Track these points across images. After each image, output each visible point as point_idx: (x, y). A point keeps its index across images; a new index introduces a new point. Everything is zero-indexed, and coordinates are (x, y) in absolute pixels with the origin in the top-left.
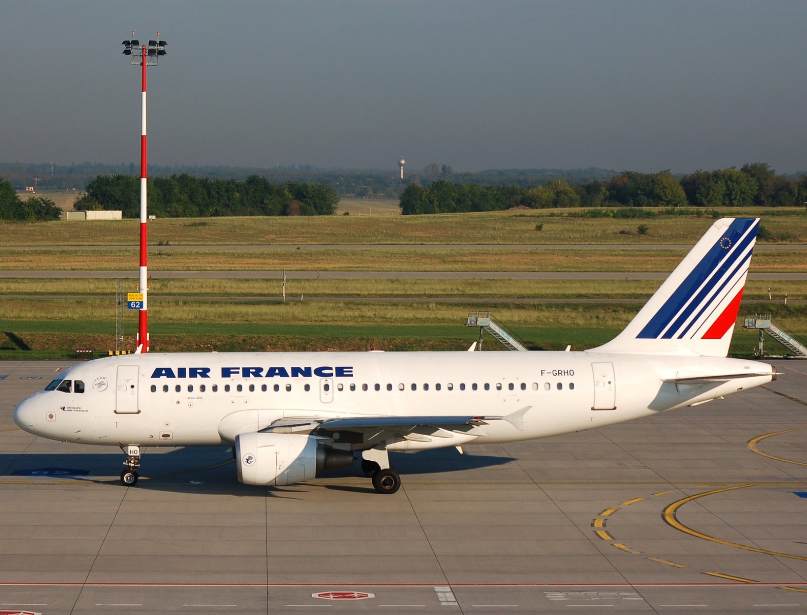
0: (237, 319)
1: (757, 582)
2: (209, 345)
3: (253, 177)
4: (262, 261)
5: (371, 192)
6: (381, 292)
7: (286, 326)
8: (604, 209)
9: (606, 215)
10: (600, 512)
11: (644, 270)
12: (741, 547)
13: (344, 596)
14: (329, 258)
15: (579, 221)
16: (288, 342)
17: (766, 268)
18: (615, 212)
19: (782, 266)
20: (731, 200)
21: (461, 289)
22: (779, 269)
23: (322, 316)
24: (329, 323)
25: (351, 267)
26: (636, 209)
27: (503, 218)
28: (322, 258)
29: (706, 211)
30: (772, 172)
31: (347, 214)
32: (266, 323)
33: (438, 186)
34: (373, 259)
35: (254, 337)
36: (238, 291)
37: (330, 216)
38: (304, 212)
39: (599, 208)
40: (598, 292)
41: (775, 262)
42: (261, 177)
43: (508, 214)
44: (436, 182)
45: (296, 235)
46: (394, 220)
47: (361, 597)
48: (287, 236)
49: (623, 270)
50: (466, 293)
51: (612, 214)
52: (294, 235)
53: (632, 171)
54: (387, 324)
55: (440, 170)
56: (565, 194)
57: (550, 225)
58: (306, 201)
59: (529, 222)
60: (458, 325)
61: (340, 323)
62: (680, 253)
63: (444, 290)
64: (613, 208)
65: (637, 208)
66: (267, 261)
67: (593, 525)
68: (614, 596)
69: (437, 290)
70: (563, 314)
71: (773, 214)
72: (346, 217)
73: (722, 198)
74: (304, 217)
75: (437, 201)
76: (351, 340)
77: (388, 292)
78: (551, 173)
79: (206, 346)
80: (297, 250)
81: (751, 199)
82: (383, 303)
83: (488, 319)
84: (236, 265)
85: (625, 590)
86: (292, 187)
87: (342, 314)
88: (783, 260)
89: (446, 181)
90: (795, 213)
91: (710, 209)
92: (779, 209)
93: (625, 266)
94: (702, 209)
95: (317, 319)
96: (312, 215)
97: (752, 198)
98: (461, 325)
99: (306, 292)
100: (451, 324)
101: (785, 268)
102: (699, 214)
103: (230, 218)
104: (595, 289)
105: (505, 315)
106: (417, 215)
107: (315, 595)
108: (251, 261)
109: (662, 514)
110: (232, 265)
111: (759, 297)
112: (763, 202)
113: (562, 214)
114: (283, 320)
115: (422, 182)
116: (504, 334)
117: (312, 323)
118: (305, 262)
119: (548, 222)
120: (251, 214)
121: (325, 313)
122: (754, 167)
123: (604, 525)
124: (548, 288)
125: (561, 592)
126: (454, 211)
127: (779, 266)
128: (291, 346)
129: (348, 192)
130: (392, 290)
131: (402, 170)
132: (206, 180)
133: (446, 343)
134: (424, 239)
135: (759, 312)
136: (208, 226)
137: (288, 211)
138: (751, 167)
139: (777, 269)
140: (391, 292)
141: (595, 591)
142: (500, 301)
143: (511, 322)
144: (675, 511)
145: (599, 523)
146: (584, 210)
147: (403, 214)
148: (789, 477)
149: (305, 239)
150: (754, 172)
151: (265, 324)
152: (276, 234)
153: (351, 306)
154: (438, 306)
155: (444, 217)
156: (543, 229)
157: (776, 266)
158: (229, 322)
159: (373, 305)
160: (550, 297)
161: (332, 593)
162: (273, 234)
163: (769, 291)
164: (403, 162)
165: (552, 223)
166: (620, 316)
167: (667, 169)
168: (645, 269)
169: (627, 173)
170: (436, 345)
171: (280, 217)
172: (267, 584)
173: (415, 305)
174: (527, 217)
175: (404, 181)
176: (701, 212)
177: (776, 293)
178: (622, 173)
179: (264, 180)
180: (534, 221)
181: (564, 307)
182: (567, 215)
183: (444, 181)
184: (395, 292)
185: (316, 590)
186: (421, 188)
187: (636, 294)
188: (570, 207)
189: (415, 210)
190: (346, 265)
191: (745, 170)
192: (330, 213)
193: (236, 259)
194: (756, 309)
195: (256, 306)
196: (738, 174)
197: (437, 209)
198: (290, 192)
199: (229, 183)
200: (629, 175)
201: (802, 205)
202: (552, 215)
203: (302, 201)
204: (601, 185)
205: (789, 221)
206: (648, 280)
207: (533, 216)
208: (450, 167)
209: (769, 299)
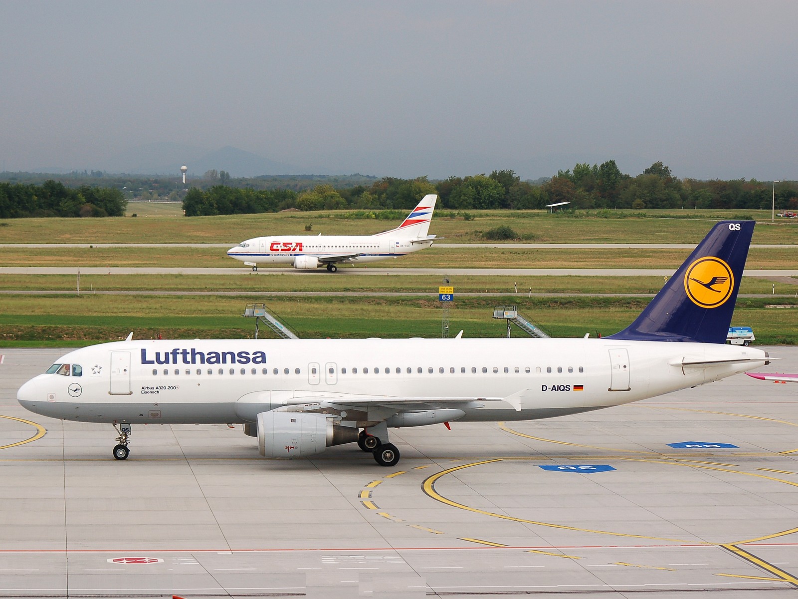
0: (36, 311)
1: (507, 546)
2: (11, 335)
3: (50, 182)
4: (59, 258)
5: (156, 196)
6: (166, 287)
7: (81, 317)
8: (367, 212)
9: (368, 217)
10: (367, 484)
11: (403, 266)
12: (492, 515)
13: (136, 561)
14: (120, 255)
15: (345, 222)
16: (83, 332)
17: (512, 265)
18: (377, 214)
19: (527, 263)
20: (480, 203)
21: (238, 283)
22: (524, 265)
23: (114, 308)
24: (120, 315)
25: (139, 264)
26: (395, 211)
27: (276, 219)
28: (112, 255)
29: (458, 214)
30: (518, 179)
31: (135, 215)
32: (62, 314)
33: (218, 190)
34: (158, 256)
35: (52, 327)
36: (37, 285)
37: (120, 218)
38: (96, 214)
39: (362, 210)
40: (362, 287)
41: (520, 260)
42: (57, 182)
43: (281, 216)
44: (215, 186)
45: (89, 235)
46: (178, 221)
47: (151, 562)
48: (81, 235)
49: (385, 266)
50: (243, 287)
51: (374, 215)
52: (87, 234)
53: (392, 177)
54: (172, 315)
55: (219, 176)
56: (332, 197)
57: (319, 226)
58: (98, 204)
59: (299, 223)
60: (236, 315)
61: (129, 315)
62: (435, 251)
63: (223, 285)
64: (375, 210)
65: (396, 210)
66: (62, 258)
67: (360, 496)
68: (379, 560)
69: (216, 284)
70: (331, 306)
71: (518, 216)
72: (134, 218)
73: (472, 201)
74: (96, 218)
75: (216, 204)
76: (141, 329)
77: (173, 287)
78: (319, 179)
79: (8, 335)
80: (90, 249)
81: (499, 202)
82: (169, 297)
83: (264, 310)
84: (34, 262)
85: (390, 555)
86: (85, 191)
87: (131, 306)
88: (527, 257)
89: (225, 186)
90: (538, 215)
91: (463, 211)
92: (523, 212)
93: (386, 263)
94: (455, 212)
95: (108, 310)
96: (103, 216)
97: (500, 201)
98: (239, 316)
99: (98, 287)
100: (230, 315)
101: (530, 265)
102: (452, 216)
103: (28, 219)
104: (359, 284)
105: (279, 307)
106: (198, 217)
107: (110, 561)
108: (47, 258)
109: (421, 486)
110: (31, 262)
111: (507, 291)
112: (509, 205)
113: (329, 216)
114: (78, 312)
115: (203, 187)
116: (278, 324)
117: (104, 314)
118: (97, 259)
119: (317, 223)
120: (49, 216)
121: (116, 305)
122: (502, 173)
123: (370, 496)
124: (316, 282)
125: (331, 556)
126: (232, 212)
127: (524, 263)
128: (85, 335)
129: (135, 196)
130: (177, 285)
131: (184, 176)
132: (8, 185)
133: (226, 332)
134: (205, 238)
135: (507, 304)
136: (10, 226)
137: (81, 213)
138: (500, 174)
139: (522, 265)
140: (176, 287)
141: (362, 555)
142: (274, 294)
143: (284, 312)
144: (433, 483)
145: (365, 495)
146: (349, 212)
147: (186, 215)
148: (534, 452)
149: (97, 238)
150: (502, 178)
151: (62, 315)
152: (71, 234)
153: (140, 299)
154: (218, 299)
155: (223, 219)
156: (312, 229)
157: (521, 263)
158: (29, 314)
159: (159, 298)
160: (319, 291)
161: (126, 559)
162: (67, 234)
164: (184, 168)
165: (320, 224)
166: (382, 308)
167: (424, 176)
168: (404, 265)
169: (388, 178)
170: (217, 334)
171: (74, 218)
172: (67, 551)
173: (197, 298)
174: (298, 218)
175: (186, 186)
176: (454, 214)
177: (521, 287)
178: (383, 179)
179: (60, 184)
180: (304, 222)
181: (332, 300)
182: (333, 217)
183: (222, 186)
184: (179, 287)
185: (110, 556)
186: (202, 193)
187: (397, 288)
188: (336, 209)
189: (196, 212)
190: (134, 262)
191: (494, 176)
192: (120, 215)
193: (35, 257)
194: (504, 302)
195: (53, 299)
196: (487, 181)
197: (216, 211)
198: (83, 195)
199: (28, 187)
200: (390, 181)
201: (544, 208)
202: (321, 217)
203: (94, 203)
204: (364, 190)
205: (532, 222)
207: (303, 218)
208: (227, 173)
209: (515, 292)
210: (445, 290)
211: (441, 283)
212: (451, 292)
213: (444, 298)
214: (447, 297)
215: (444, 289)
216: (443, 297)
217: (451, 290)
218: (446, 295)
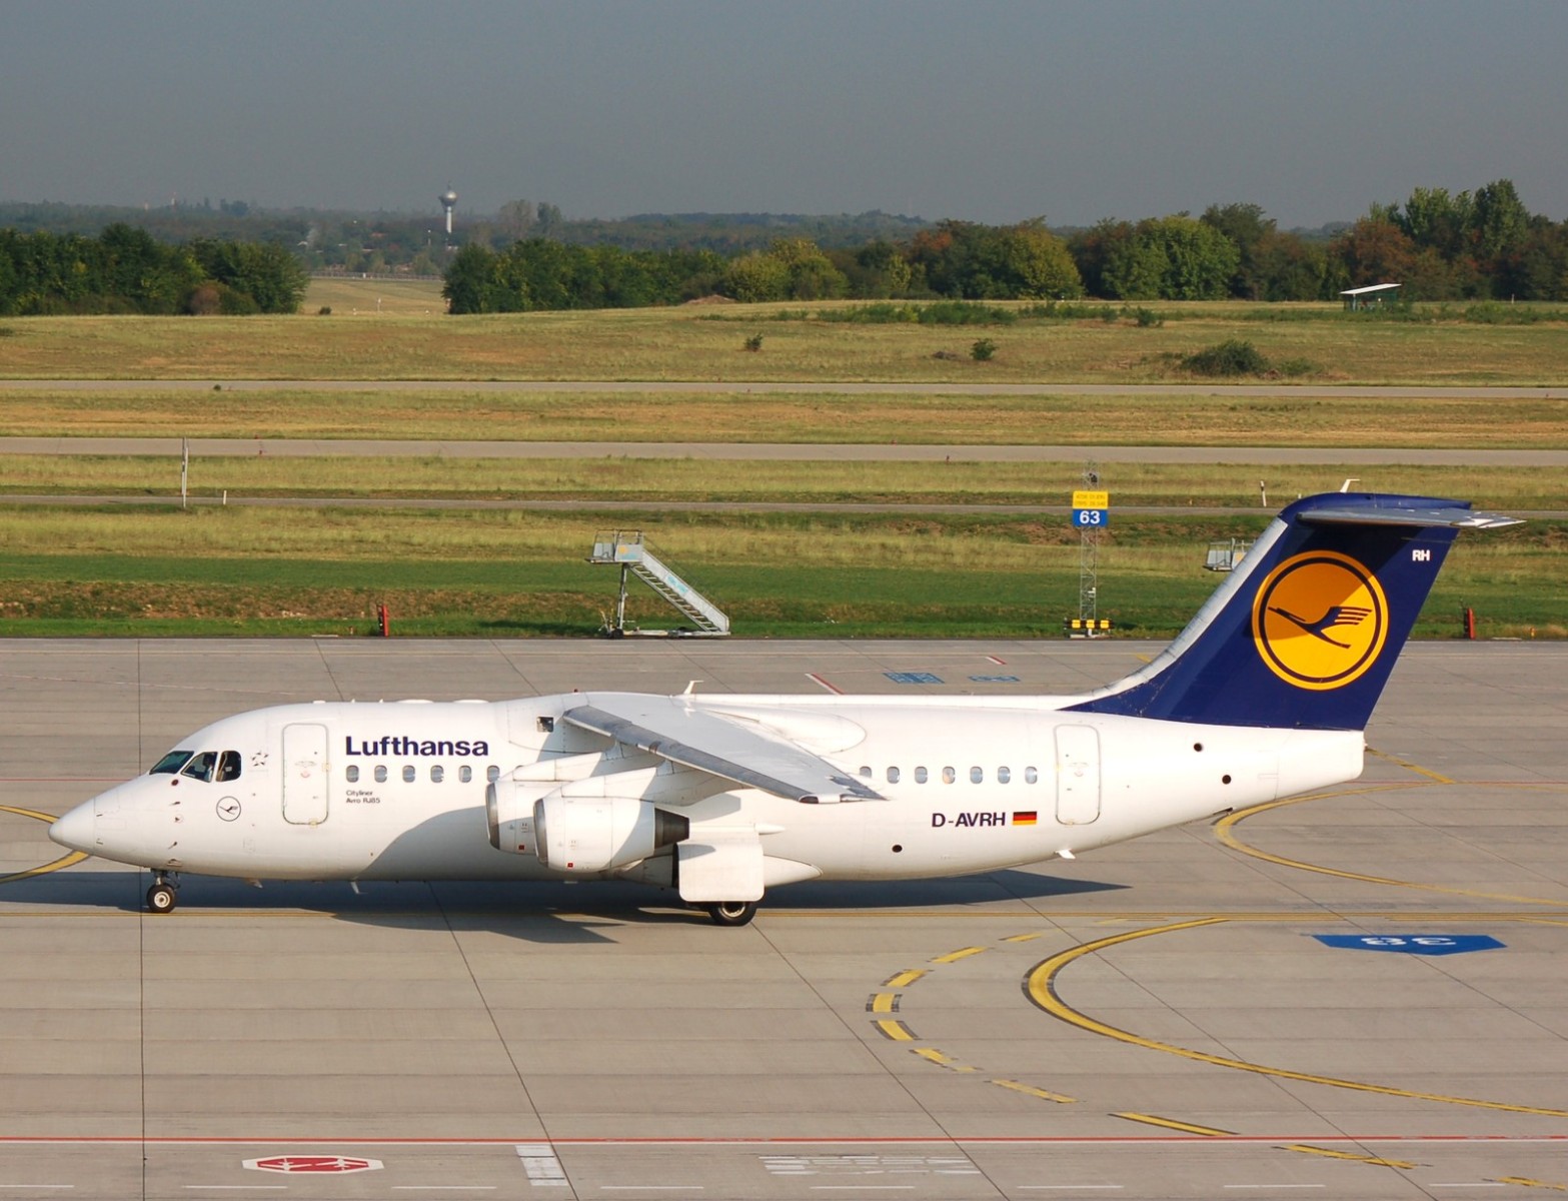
0: (79, 545)
1: (1234, 1136)
2: (16, 604)
3: (118, 227)
4: (136, 415)
5: (379, 262)
6: (400, 487)
7: (187, 561)
8: (898, 305)
9: (901, 318)
10: (888, 977)
11: (987, 440)
12: (1198, 1056)
13: (314, 1164)
14: (287, 409)
15: (843, 330)
16: (193, 597)
17: (1255, 438)
18: (923, 310)
19: (1291, 433)
20: (1179, 285)
21: (579, 480)
22: (1285, 439)
23: (270, 539)
24: (285, 556)
25: (334, 430)
26: (968, 304)
27: (674, 322)
28: (269, 409)
29: (1123, 310)
30: (1271, 224)
31: (325, 311)
32: (144, 553)
33: (531, 250)
34: (383, 412)
35: (117, 586)
36: (82, 483)
37: (289, 317)
38: (229, 307)
39: (886, 302)
40: (882, 489)
41: (1275, 425)
42: (135, 228)
43: (685, 315)
44: (524, 241)
45: (212, 359)
46: (431, 326)
47: (352, 1167)
48: (192, 359)
49: (939, 439)
50: (591, 489)
51: (916, 314)
52: (207, 357)
53: (959, 220)
54: (415, 558)
55: (535, 215)
56: (812, 269)
57: (780, 340)
58: (236, 283)
59: (730, 331)
60: (573, 560)
61: (308, 556)
62: (1066, 403)
63: (542, 483)
64: (918, 302)
65: (971, 302)
66: (146, 416)
67: (869, 1008)
68: (916, 1166)
69: (526, 483)
70: (805, 538)
71: (1271, 317)
72: (324, 318)
73: (1158, 280)
74: (230, 317)
75: (528, 285)
76: (335, 592)
77: (416, 487)
78: (782, 224)
79: (9, 605)
80: (215, 393)
81: (1224, 283)
82: (406, 512)
83: (640, 546)
84: (77, 425)
85: (939, 1153)
86: (202, 250)
87: (314, 534)
88: (1294, 419)
89: (548, 240)
90: (1320, 315)
91: (1133, 305)
92: (1284, 307)
93: (945, 432)
94: (1116, 306)
95: (257, 545)
96: (249, 313)
97: (1226, 281)
98: (579, 560)
99: (233, 486)
100: (558, 559)
101: (1299, 438)
102: (1108, 316)
103: (64, 318)
104: (877, 482)
105: (678, 539)
106: (483, 316)
107: (250, 1164)
108: (110, 415)
109: (1023, 984)
110: (69, 425)
111: (1241, 501)
112: (1250, 289)
113: (804, 314)
114: (183, 548)
115: (495, 242)
116: (673, 582)
117: (247, 554)
118: (232, 419)
119: (774, 333)
120: (112, 310)
121: (276, 532)
122: (1231, 212)
123: (895, 1007)
124: (771, 479)
125: (797, 1156)
126: (566, 305)
127: (1284, 434)
128: (198, 606)
129: (328, 263)
130: (425, 482)
131: (449, 215)
132: (12, 234)
133: (547, 600)
134: (498, 368)
135: (1239, 535)
136: (17, 336)
137: (194, 303)
138: (1225, 212)
139: (1280, 438)
140: (424, 487)
141: (873, 1154)
142: (665, 507)
143: (691, 553)
144: (1052, 976)
145: (882, 1004)
146: (854, 307)
147: (452, 312)
148: (1303, 901)
149: (233, 367)
150: (1234, 224)
151: (142, 557)
152: (168, 356)
153: (335, 517)
154: (529, 519)
155: (544, 320)
156: (763, 346)
157: (1277, 433)
158: (60, 553)
159: (384, 515)
160: (778, 500)
161: (289, 1160)
162: (159, 356)
163: (1262, 489)
164: (451, 196)
165: (782, 334)
166: (932, 543)
167: (1037, 217)
168: (989, 437)
169: (950, 224)
170: (523, 606)
171: (177, 317)
172: (144, 1139)
173: (477, 516)
174: (727, 320)
175: (454, 239)
176: (1113, 311)
177: (1277, 493)
178: (938, 224)
179: (141, 234)
180: (743, 331)
181: (808, 522)
182: (815, 316)
183: (542, 241)
184: (433, 487)
185: (251, 1153)
186: (491, 256)
187: (968, 494)
188: (823, 297)
189: (478, 305)
190: (323, 426)
191: (1210, 218)
192: (288, 309)
193: (77, 412)
194: (1233, 528)
195: (122, 516)
196: (1195, 230)
197: (526, 302)
198: (199, 261)
199: (61, 241)
200: (954, 229)
201: (1335, 298)
202: (784, 316)
203: (226, 282)
204: (891, 251)
205: (1308, 332)
206: (995, 463)
207: (741, 319)
208: (556, 209)
209: (1261, 506)
210: (1088, 500)
211: (1078, 483)
212: (1103, 504)
213: (1085, 519)
214: (1091, 517)
215: (1085, 497)
216: (1082, 517)
217: (1101, 500)
218: (1090, 511)
